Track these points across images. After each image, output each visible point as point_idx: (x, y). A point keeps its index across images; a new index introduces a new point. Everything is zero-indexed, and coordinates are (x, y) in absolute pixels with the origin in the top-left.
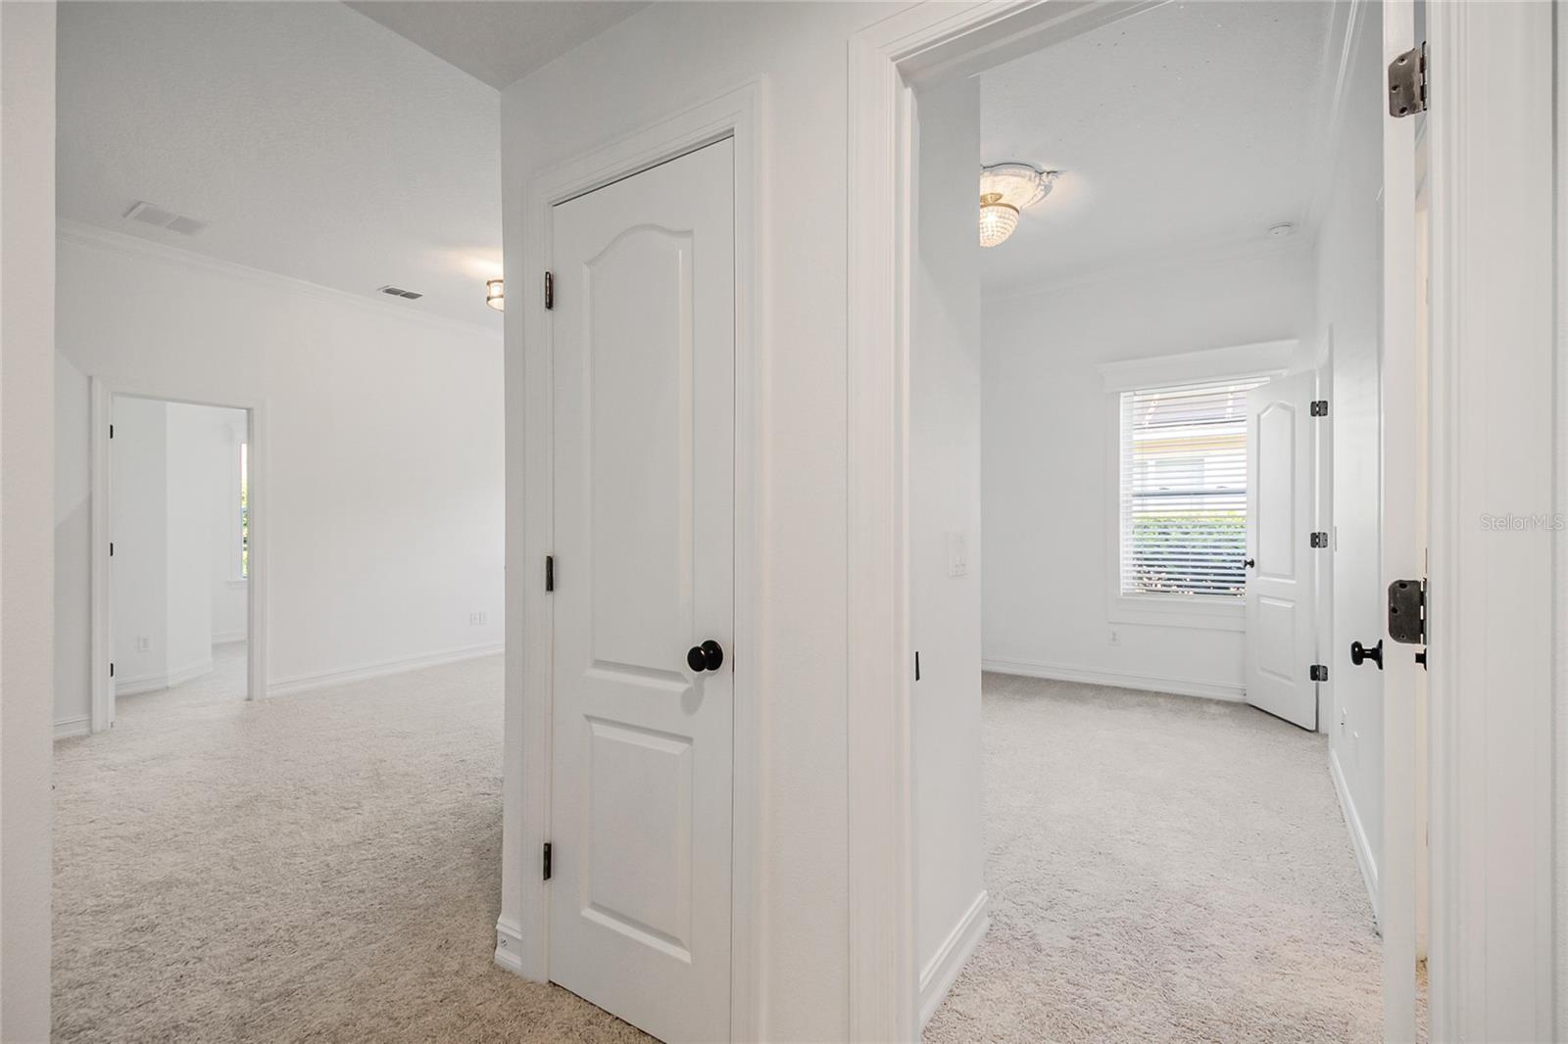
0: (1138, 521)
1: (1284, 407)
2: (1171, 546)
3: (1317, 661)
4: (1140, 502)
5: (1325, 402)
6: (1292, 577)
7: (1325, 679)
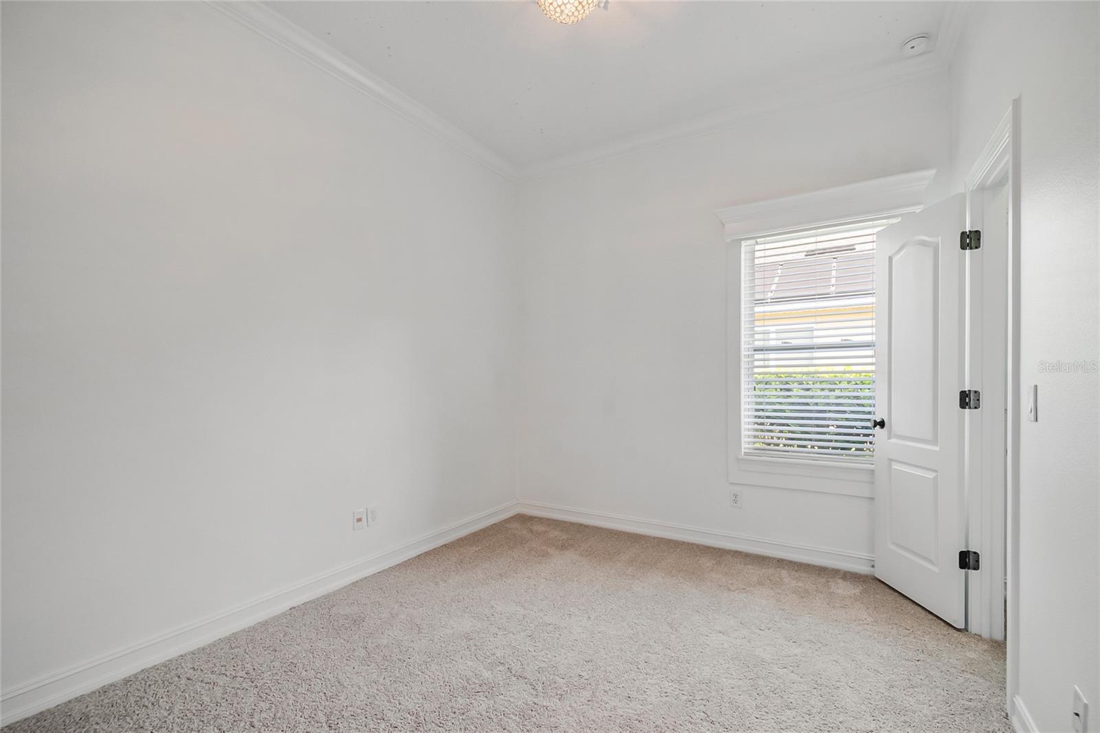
0: (760, 377)
1: (924, 244)
2: (793, 404)
3: (967, 546)
4: (761, 356)
5: (978, 232)
6: (935, 441)
7: (976, 568)
